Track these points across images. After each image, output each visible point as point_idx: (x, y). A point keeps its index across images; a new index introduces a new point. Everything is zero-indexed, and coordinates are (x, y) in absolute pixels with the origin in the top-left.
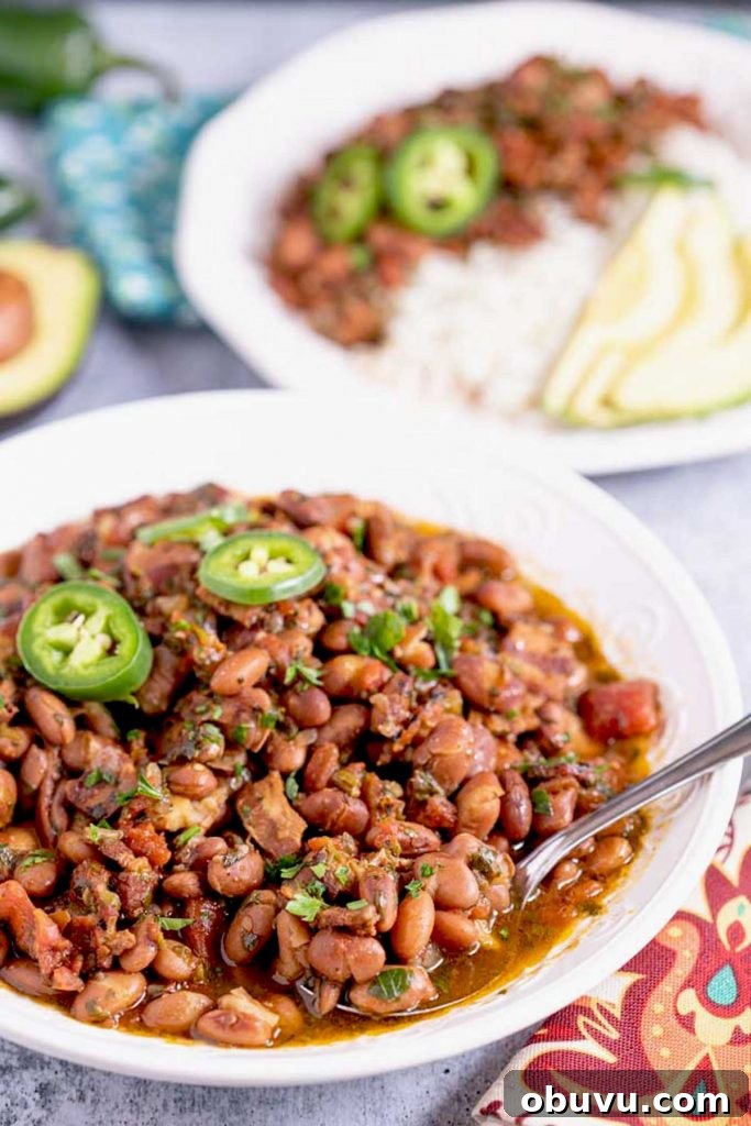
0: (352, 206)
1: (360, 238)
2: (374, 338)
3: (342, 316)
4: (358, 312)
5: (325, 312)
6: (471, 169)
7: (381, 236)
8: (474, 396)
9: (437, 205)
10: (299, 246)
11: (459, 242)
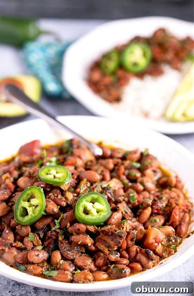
0: (112, 65)
1: (114, 73)
2: (118, 100)
3: (109, 94)
4: (114, 92)
5: (104, 93)
6: (144, 55)
7: (120, 73)
8: (146, 115)
9: (135, 64)
10: (96, 76)
11: (141, 75)
